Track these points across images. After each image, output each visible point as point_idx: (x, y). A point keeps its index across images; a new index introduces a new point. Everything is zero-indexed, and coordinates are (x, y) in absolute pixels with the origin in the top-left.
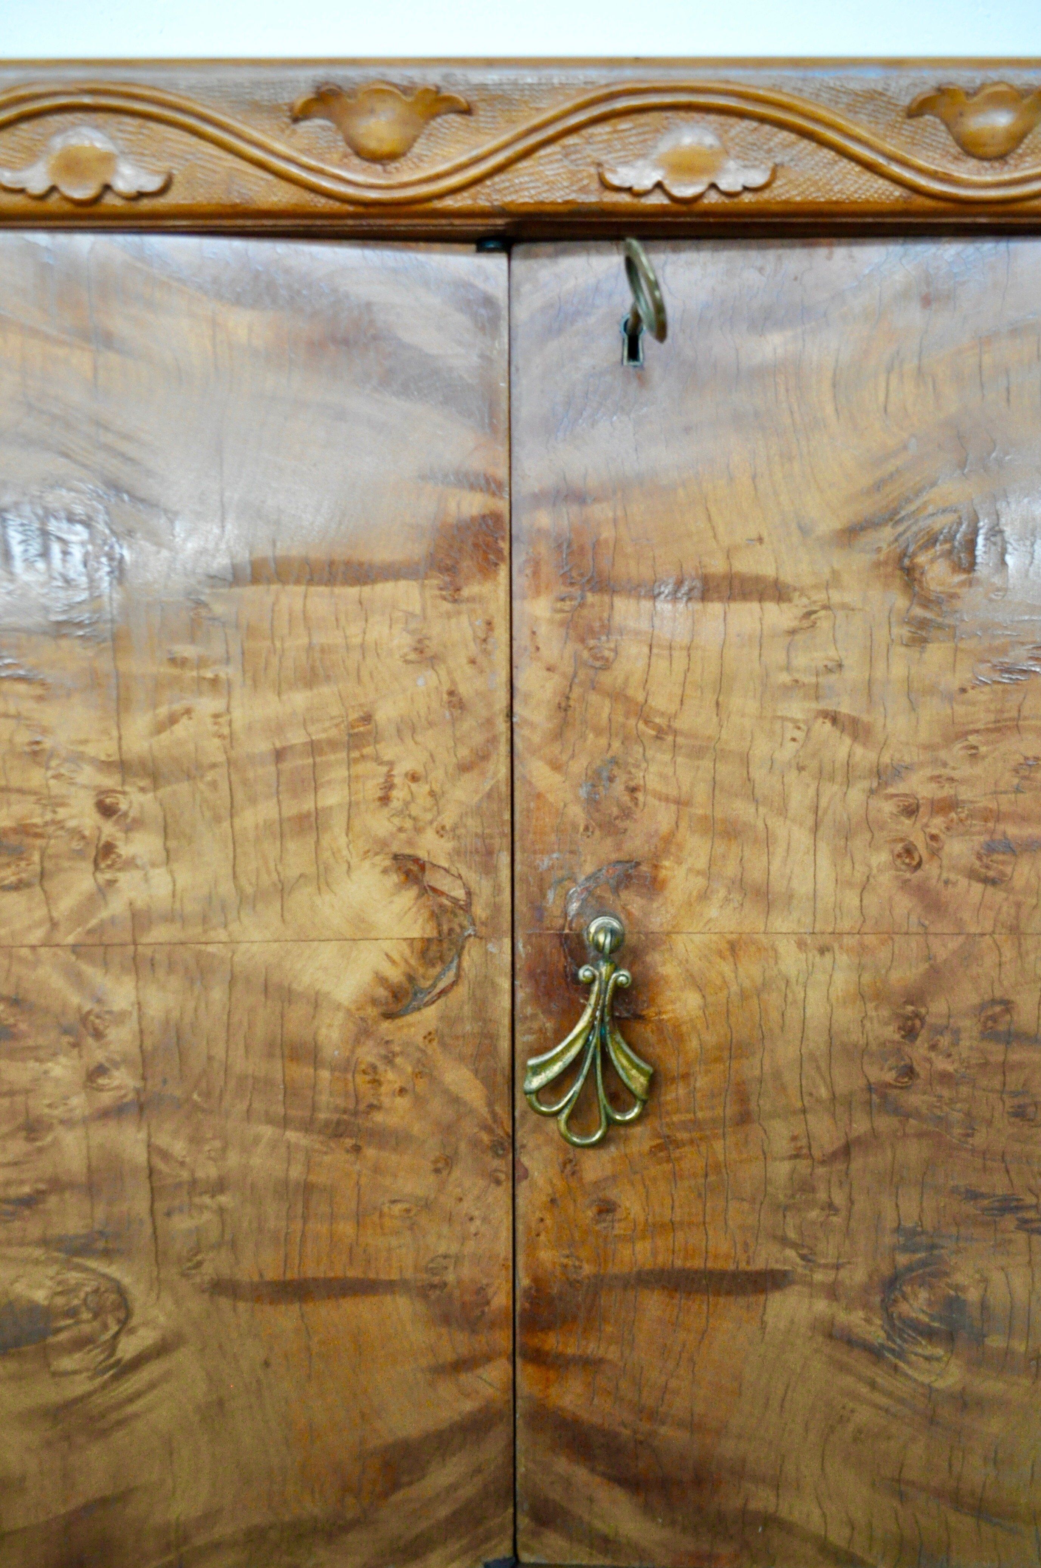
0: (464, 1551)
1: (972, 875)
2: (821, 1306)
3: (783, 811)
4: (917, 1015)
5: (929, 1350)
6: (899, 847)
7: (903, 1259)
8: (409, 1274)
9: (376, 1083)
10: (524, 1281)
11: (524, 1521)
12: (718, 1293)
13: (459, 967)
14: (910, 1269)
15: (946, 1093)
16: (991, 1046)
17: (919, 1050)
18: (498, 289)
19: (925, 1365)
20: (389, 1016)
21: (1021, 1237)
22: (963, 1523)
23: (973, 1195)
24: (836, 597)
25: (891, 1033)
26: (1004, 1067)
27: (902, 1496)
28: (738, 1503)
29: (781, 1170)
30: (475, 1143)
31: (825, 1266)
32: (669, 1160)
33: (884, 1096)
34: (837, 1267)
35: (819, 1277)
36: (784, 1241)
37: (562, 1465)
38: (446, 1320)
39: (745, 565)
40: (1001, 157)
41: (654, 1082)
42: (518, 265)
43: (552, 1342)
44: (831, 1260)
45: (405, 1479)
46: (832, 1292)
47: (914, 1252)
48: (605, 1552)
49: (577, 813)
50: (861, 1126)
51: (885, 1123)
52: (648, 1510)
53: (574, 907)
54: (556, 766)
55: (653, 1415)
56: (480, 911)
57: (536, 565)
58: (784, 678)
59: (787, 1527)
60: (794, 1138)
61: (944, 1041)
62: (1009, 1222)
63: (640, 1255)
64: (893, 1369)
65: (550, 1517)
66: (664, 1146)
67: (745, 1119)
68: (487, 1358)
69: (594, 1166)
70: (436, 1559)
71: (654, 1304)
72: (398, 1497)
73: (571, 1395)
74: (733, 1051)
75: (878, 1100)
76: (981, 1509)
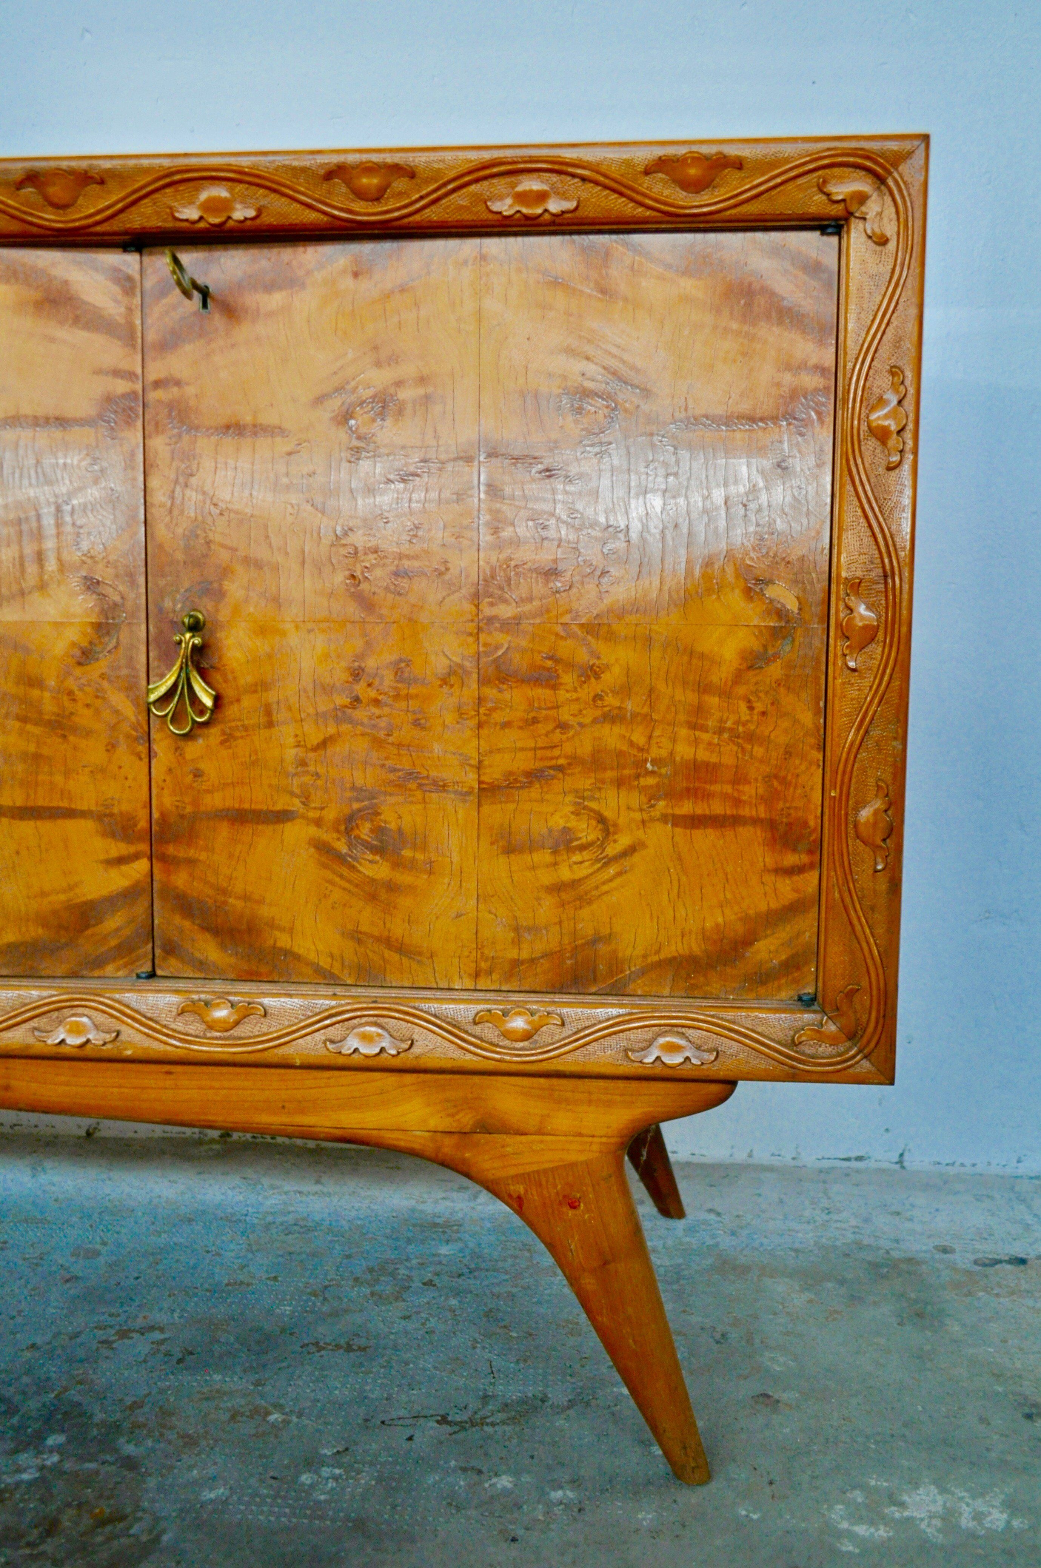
0: (126, 965)
1: (388, 589)
2: (313, 831)
3: (286, 554)
4: (360, 667)
5: (370, 857)
6: (347, 573)
7: (356, 806)
8: (93, 808)
9: (75, 701)
10: (156, 815)
11: (158, 952)
12: (258, 823)
13: (118, 638)
14: (360, 810)
15: (376, 711)
16: (400, 685)
17: (360, 688)
18: (135, 273)
19: (370, 865)
20: (80, 664)
21: (419, 794)
22: (392, 957)
23: (394, 770)
24: (312, 436)
25: (346, 676)
26: (408, 697)
27: (359, 941)
28: (271, 942)
29: (291, 754)
30: (128, 736)
31: (315, 808)
32: (230, 747)
33: (344, 712)
34: (322, 809)
35: (311, 814)
36: (292, 794)
37: (177, 920)
38: (113, 835)
39: (263, 417)
40: (378, 199)
41: (218, 700)
42: (146, 259)
43: (171, 850)
44: (317, 805)
45: (93, 922)
46: (318, 823)
47: (362, 801)
48: (200, 970)
49: (182, 553)
50: (331, 730)
51: (345, 728)
52: (223, 946)
53: (179, 606)
54: (169, 530)
55: (224, 892)
56: (130, 609)
57: (156, 419)
58: (285, 480)
59: (297, 957)
60: (296, 736)
61: (376, 683)
62: (413, 785)
63: (215, 801)
64: (352, 868)
65: (171, 949)
66: (227, 740)
67: (270, 724)
68: (136, 857)
69: (193, 749)
70: (109, 969)
71: (224, 830)
72: (89, 932)
73: (181, 880)
74: (261, 686)
75: (340, 715)
76: (401, 949)
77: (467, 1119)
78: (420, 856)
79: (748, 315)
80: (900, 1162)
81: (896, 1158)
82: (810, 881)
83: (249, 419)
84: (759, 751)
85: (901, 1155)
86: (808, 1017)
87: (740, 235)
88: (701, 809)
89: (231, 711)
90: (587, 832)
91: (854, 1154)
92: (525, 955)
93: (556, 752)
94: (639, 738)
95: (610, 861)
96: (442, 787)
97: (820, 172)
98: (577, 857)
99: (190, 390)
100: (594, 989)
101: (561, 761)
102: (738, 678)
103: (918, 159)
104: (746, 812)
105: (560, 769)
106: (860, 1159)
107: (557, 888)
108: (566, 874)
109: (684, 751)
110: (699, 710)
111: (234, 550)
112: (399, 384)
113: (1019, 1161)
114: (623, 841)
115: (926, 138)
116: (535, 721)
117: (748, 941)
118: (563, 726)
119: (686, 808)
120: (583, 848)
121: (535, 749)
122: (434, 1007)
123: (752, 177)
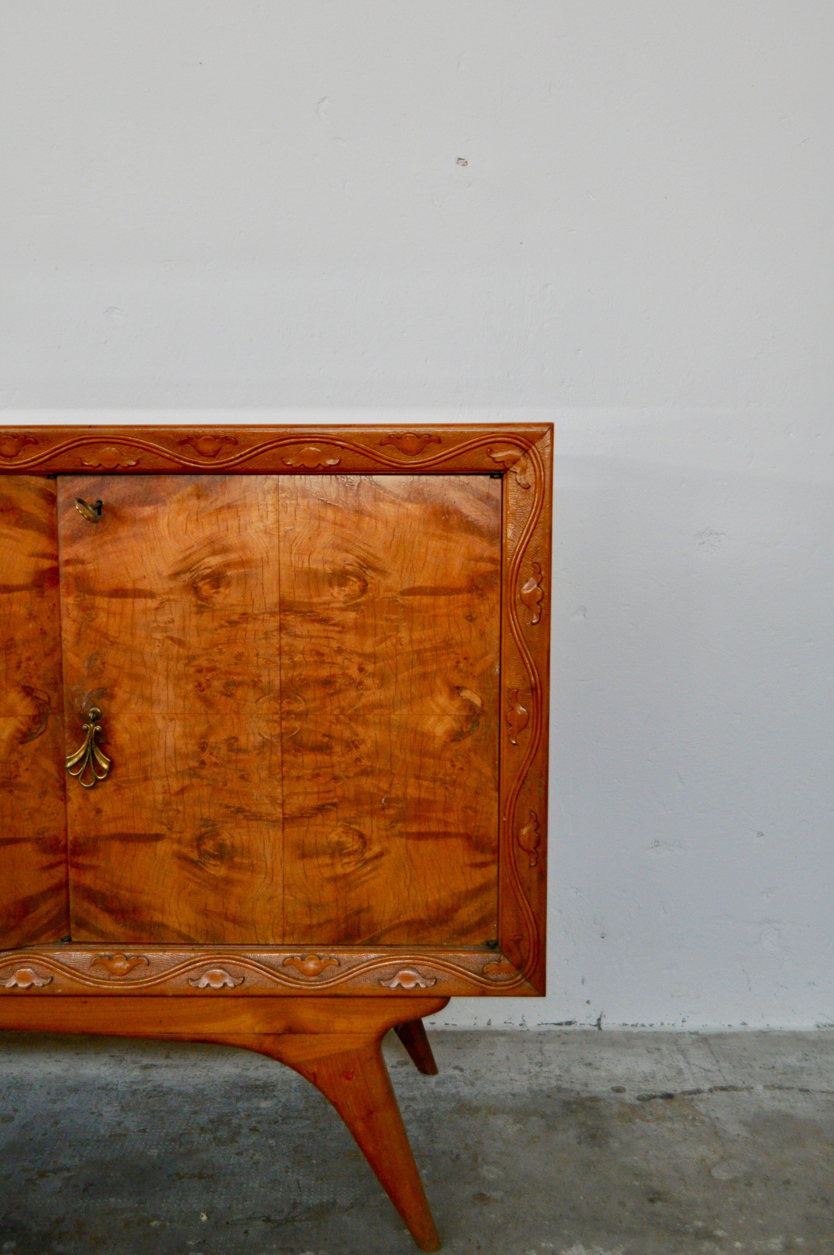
0: (54, 934)
1: (222, 694)
2: (176, 847)
3: (155, 671)
4: (205, 742)
5: (214, 863)
6: (196, 684)
7: (203, 830)
8: (32, 836)
9: (18, 767)
10: (70, 838)
11: (73, 926)
12: (139, 842)
13: (46, 724)
14: (206, 833)
15: (216, 770)
16: (230, 753)
17: (205, 756)
18: (53, 491)
19: (213, 868)
20: (22, 743)
21: (244, 822)
22: (229, 925)
23: (228, 807)
24: (171, 597)
25: (196, 748)
26: (236, 761)
27: (207, 916)
28: (148, 918)
29: (160, 797)
30: (51, 786)
31: (177, 832)
32: (120, 794)
33: (195, 771)
34: (181, 832)
35: (174, 836)
36: (162, 823)
37: (86, 905)
38: (44, 851)
39: (140, 585)
40: (214, 456)
41: (112, 765)
42: (59, 482)
43: (81, 860)
44: (178, 830)
45: (31, 910)
46: (179, 841)
47: (207, 827)
48: (102, 937)
49: (84, 671)
50: (187, 782)
51: (195, 781)
52: (116, 921)
53: (84, 704)
54: (77, 655)
55: (118, 886)
56: (52, 705)
57: (68, 585)
58: (155, 625)
59: (166, 927)
60: (164, 786)
61: (215, 752)
62: (240, 816)
63: (111, 828)
64: (202, 869)
65: (82, 924)
66: (119, 788)
67: (146, 779)
68: (58, 864)
69: (94, 796)
70: (41, 938)
71: (116, 846)
72: (29, 916)
73: (88, 879)
74: (142, 754)
75: (193, 773)
76: (236, 921)
77: (279, 1026)
78: (246, 861)
79: (446, 525)
80: (599, 1025)
81: (595, 1022)
82: (493, 870)
83: (130, 586)
84: (459, 792)
85: (599, 1020)
86: (493, 956)
87: (441, 477)
88: (424, 828)
89: (120, 771)
90: (352, 843)
91: (564, 1020)
92: (315, 921)
93: (332, 794)
94: (384, 785)
95: (366, 862)
96: (258, 817)
97: (488, 446)
98: (346, 860)
99: (90, 567)
100: (359, 942)
101: (335, 800)
102: (445, 746)
103: (547, 440)
104: (452, 829)
105: (335, 805)
106: (569, 1023)
107: (335, 879)
108: (339, 870)
109: (412, 792)
110: (421, 767)
111: (120, 668)
112: (228, 565)
113: (684, 1021)
114: (376, 849)
115: (551, 426)
116: (318, 775)
117: (455, 909)
118: (335, 778)
119: (414, 828)
120: (349, 854)
121: (319, 793)
122: (258, 956)
123: (447, 447)
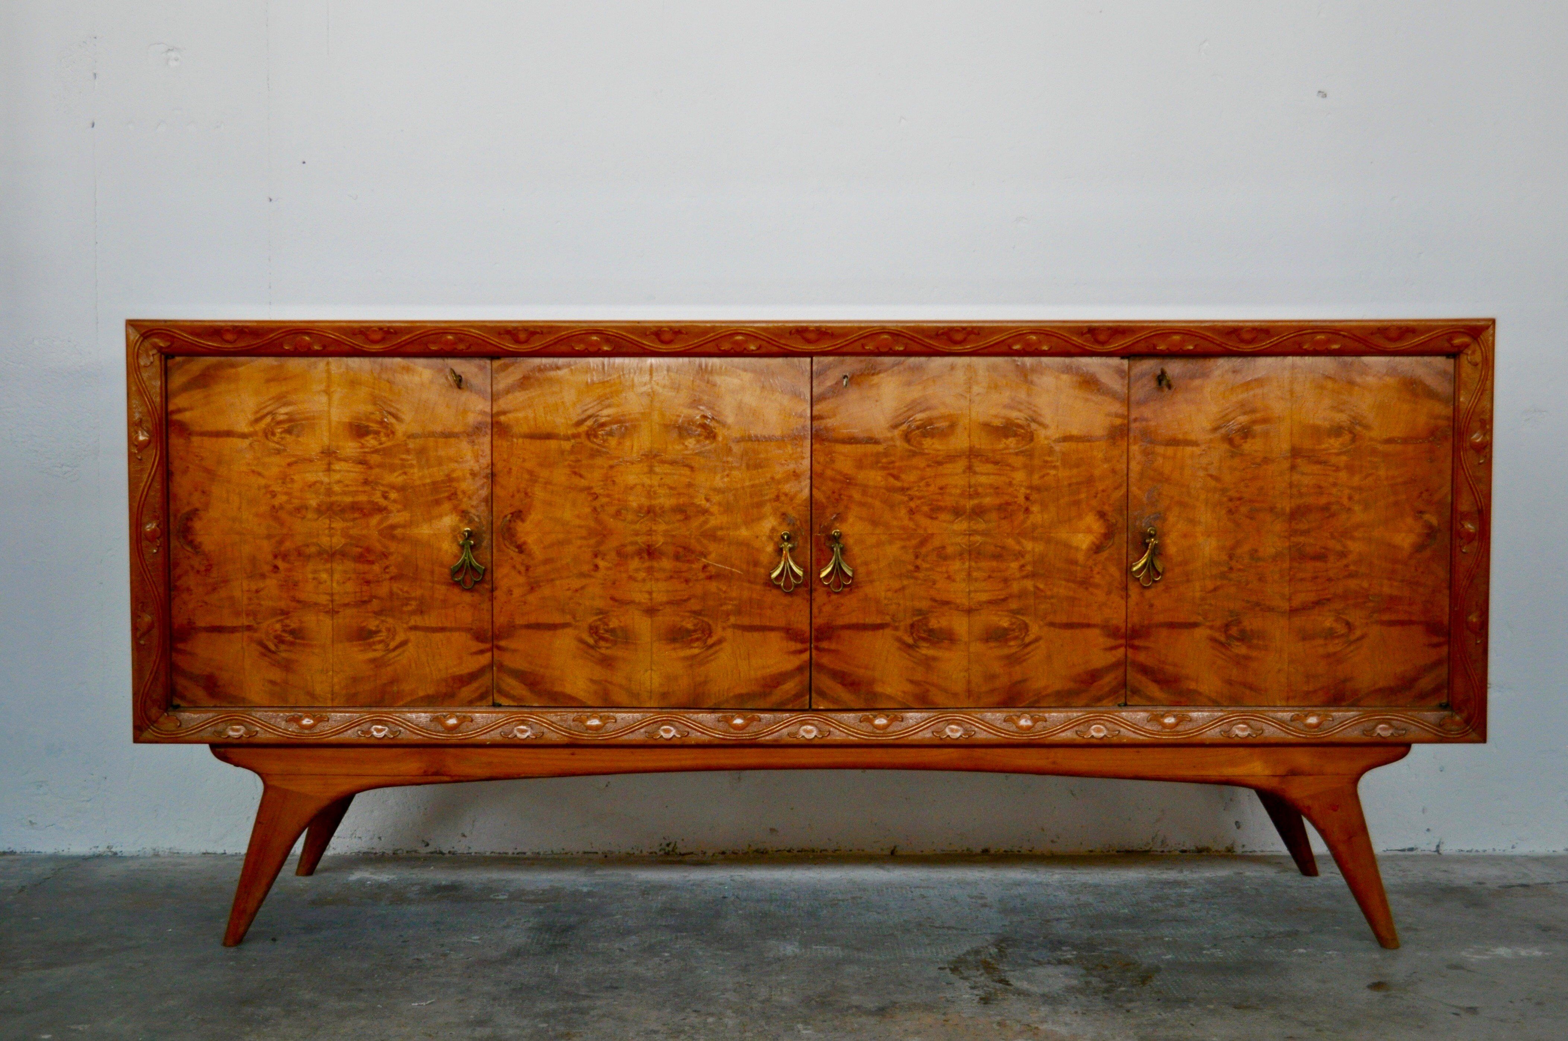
0: (1113, 700)
1: (1247, 517)
2: (1208, 632)
3: (1197, 500)
4: (1232, 553)
5: (1237, 644)
6: (1228, 509)
7: (1230, 619)
8: (1099, 623)
9: (1092, 571)
10: (1129, 625)
11: (1129, 693)
12: (1181, 628)
13: (1113, 541)
14: (1232, 621)
15: (1241, 574)
16: (1252, 561)
17: (1233, 563)
18: (1126, 367)
19: (1236, 648)
20: (1095, 553)
21: (1261, 613)
22: (1248, 692)
23: (1248, 602)
24: (1212, 445)
25: (1226, 558)
26: (1256, 567)
27: (1231, 684)
28: (1186, 686)
29: (1198, 595)
30: (1117, 587)
31: (1210, 621)
32: (1169, 592)
34: (1213, 621)
35: (1208, 624)
36: (1199, 614)
37: (1139, 677)
38: (1108, 636)
39: (1189, 437)
40: (1250, 342)
41: (1165, 570)
42: (1132, 362)
43: (1136, 642)
44: (1211, 619)
45: (1097, 679)
46: (1211, 628)
47: (1233, 617)
48: (1154, 701)
49: (1145, 500)
50: (1219, 583)
51: (1225, 582)
52: (1162, 688)
53: (1144, 524)
54: (1139, 488)
55: (1164, 662)
56: (1119, 525)
57: (1135, 437)
58: (1199, 466)
59: (1200, 694)
60: (1201, 586)
61: (1240, 561)
62: (1258, 608)
63: (1161, 618)
64: (1227, 649)
65: (1135, 692)
66: (1167, 589)
67: (1188, 581)
68: (1120, 646)
69: (1148, 594)
70: (1104, 702)
71: (1164, 632)
72: (1095, 684)
73: (1142, 657)
74: (1185, 563)
75: (1223, 576)
76: (1251, 688)
77: (1281, 770)
78: (1261, 643)
79: (1414, 394)
80: (1438, 850)
81: (1435, 847)
82: (1445, 650)
83: (1180, 436)
84: (1421, 590)
86: (1446, 713)
87: (1410, 358)
88: (1394, 617)
89: (1171, 574)
90: (1341, 629)
92: (1311, 688)
93: (1327, 591)
94: (1365, 584)
95: (1351, 643)
96: (1271, 609)
97: (1449, 335)
98: (1337, 641)
99: (1152, 423)
100: (1344, 704)
101: (1329, 596)
102: (1411, 557)
103: (1490, 330)
104: (1414, 618)
105: (1329, 600)
106: (1410, 850)
107: (1328, 656)
108: (1331, 649)
109: (1387, 590)
110: (1394, 571)
111: (1172, 498)
112: (1255, 422)
113: (1512, 850)
114: (1358, 633)
115: (1494, 321)
116: (1316, 578)
117: (1415, 679)
118: (1329, 580)
119: (1386, 617)
120: (1338, 637)
121: (1317, 590)
122: (1271, 714)
123: (1419, 336)
